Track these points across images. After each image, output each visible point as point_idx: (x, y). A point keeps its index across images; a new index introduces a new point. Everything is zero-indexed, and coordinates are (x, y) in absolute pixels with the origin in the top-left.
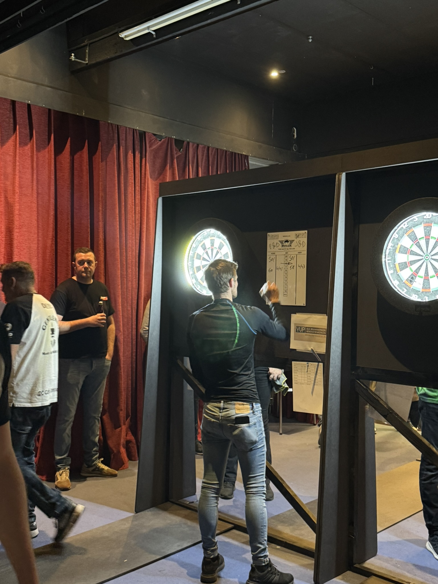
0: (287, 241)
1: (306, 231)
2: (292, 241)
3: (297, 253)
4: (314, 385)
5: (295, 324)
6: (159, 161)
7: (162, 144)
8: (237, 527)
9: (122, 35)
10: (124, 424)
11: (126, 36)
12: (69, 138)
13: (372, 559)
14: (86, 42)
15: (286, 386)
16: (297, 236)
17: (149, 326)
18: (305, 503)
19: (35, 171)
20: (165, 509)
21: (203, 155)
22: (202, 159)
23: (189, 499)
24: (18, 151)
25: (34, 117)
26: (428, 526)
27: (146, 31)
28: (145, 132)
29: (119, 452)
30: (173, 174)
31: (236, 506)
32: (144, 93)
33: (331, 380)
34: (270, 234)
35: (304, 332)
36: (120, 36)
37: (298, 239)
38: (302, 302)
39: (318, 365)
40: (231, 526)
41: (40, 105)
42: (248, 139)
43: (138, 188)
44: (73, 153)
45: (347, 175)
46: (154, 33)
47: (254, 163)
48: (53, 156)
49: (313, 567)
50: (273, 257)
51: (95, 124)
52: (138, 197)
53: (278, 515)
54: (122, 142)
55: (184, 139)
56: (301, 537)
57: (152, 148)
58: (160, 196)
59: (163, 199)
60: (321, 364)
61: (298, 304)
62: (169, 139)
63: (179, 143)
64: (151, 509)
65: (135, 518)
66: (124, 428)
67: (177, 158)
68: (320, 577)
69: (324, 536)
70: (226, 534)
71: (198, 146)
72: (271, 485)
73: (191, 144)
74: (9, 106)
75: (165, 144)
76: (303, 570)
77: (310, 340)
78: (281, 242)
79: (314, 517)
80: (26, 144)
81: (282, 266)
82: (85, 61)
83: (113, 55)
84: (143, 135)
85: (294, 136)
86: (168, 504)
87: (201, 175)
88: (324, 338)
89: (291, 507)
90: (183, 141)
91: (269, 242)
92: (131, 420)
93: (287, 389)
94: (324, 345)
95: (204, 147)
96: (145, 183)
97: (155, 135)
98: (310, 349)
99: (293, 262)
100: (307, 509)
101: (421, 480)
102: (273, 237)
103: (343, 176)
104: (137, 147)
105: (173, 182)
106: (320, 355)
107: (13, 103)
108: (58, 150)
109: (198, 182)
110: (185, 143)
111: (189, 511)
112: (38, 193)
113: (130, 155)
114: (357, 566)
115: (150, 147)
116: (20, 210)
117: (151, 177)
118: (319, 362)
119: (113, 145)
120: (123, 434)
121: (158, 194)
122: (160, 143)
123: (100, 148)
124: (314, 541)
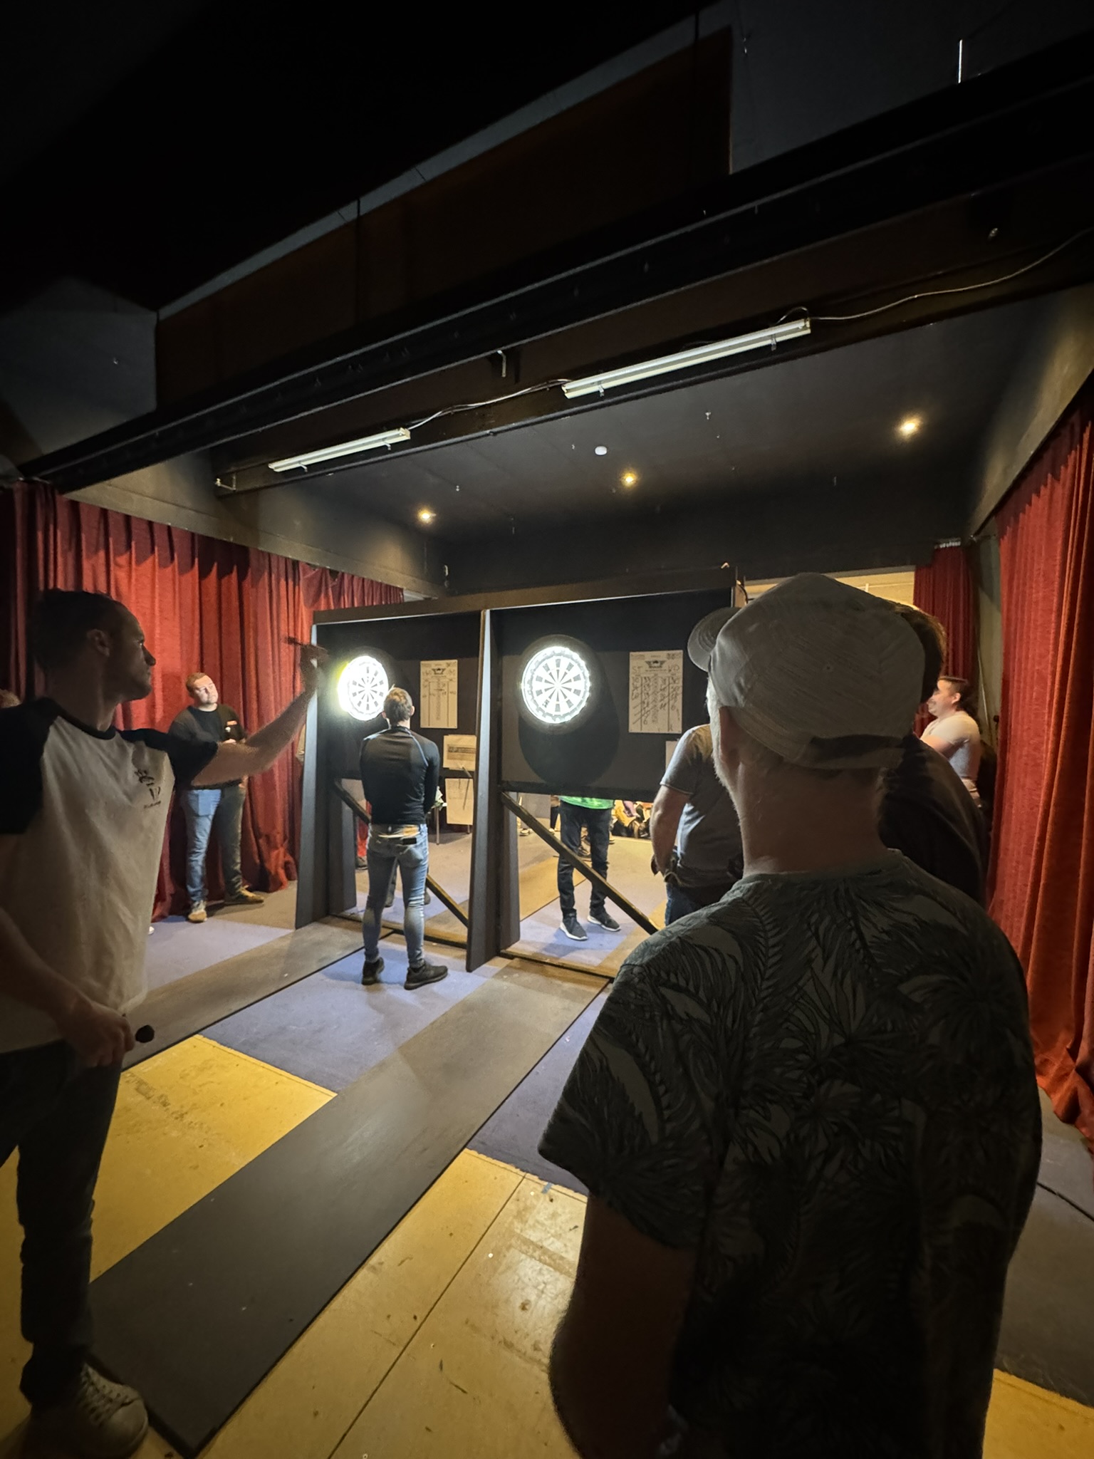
0: (439, 669)
1: (456, 661)
2: (444, 670)
3: (447, 680)
4: (466, 798)
5: (448, 745)
6: (313, 591)
7: (315, 574)
8: (396, 931)
9: (272, 466)
10: (282, 845)
11: (276, 468)
12: (216, 564)
13: (517, 944)
14: (233, 469)
15: (441, 801)
16: (449, 665)
17: (304, 750)
18: (458, 902)
19: (177, 595)
20: (326, 923)
21: (358, 585)
22: (358, 589)
23: (349, 912)
24: (157, 573)
25: (175, 539)
26: (563, 909)
27: (298, 465)
28: (298, 562)
29: (277, 873)
30: (328, 603)
31: (395, 913)
32: (298, 523)
33: (480, 793)
34: (422, 662)
35: (456, 752)
36: (270, 467)
37: (449, 668)
38: (454, 725)
39: (469, 782)
40: (390, 931)
41: (182, 527)
42: (403, 573)
43: (291, 615)
44: (220, 576)
45: (491, 612)
46: (305, 468)
47: (408, 596)
48: (197, 580)
49: (465, 957)
50: (427, 683)
51: (244, 551)
52: (292, 623)
53: (435, 917)
54: (274, 570)
55: (338, 570)
56: (456, 933)
57: (306, 577)
58: (314, 624)
59: (318, 627)
60: (471, 780)
61: (450, 727)
62: (324, 570)
63: (334, 573)
64: (312, 924)
65: (295, 934)
66: (282, 850)
67: (333, 587)
68: (472, 964)
69: (474, 930)
70: (388, 938)
71: (353, 577)
72: (428, 890)
73: (346, 576)
74: (145, 526)
75: (319, 574)
76: (457, 961)
77: (461, 759)
78: (434, 670)
79: (466, 915)
80: (165, 567)
81: (436, 692)
82: (232, 486)
83: (263, 485)
84: (295, 564)
85: (445, 573)
86: (329, 918)
87: (358, 603)
88: (474, 756)
89: (446, 908)
90: (338, 572)
91: (423, 670)
92: (289, 842)
93: (442, 804)
94: (474, 763)
95: (359, 579)
96: (298, 610)
97: (308, 564)
98: (461, 767)
99: (445, 689)
100: (460, 909)
101: (559, 871)
102: (425, 665)
103: (488, 612)
104: (290, 576)
105: (329, 611)
106: (470, 772)
107: (150, 524)
108: (203, 574)
109: (353, 612)
110: (340, 574)
111: (350, 922)
112: (181, 617)
113: (283, 582)
114: (503, 951)
115: (304, 575)
116: (161, 634)
117: (305, 605)
118: (469, 778)
119: (263, 573)
120: (281, 856)
121: (312, 622)
122: (314, 572)
123: (249, 574)
124: (466, 935)
